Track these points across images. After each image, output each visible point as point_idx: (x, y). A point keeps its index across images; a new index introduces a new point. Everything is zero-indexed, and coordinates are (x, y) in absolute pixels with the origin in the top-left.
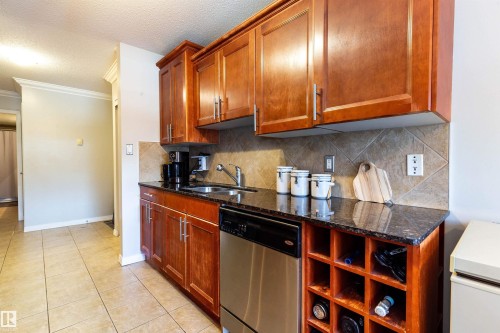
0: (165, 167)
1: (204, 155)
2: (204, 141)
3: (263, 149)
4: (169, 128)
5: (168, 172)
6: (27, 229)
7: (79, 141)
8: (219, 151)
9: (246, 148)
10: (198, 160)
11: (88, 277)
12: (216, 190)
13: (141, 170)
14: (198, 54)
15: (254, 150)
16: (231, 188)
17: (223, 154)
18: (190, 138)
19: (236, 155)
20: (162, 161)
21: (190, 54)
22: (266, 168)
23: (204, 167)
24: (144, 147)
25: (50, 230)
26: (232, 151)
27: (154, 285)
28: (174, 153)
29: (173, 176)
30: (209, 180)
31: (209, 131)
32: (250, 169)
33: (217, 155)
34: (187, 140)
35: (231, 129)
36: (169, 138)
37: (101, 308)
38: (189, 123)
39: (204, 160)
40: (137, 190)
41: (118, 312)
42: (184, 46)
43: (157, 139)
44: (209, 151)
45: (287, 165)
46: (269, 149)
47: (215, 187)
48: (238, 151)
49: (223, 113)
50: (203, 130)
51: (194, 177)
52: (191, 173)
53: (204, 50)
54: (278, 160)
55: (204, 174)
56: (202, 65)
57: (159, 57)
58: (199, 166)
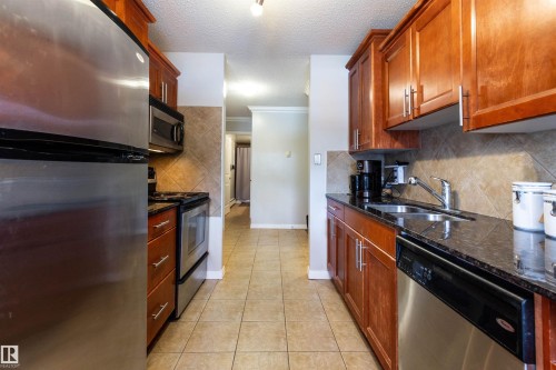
0: (353, 178)
1: (400, 164)
2: (397, 146)
3: (491, 153)
4: (356, 133)
5: (356, 183)
6: (253, 226)
7: (287, 153)
8: (420, 158)
9: (459, 153)
10: (393, 171)
11: (279, 281)
12: (413, 211)
13: (329, 181)
14: (386, 40)
15: (474, 155)
16: (434, 210)
17: (426, 162)
18: (379, 143)
19: (445, 163)
20: (351, 171)
21: (377, 44)
22: (495, 183)
23: (401, 180)
24: (332, 156)
25: (266, 230)
26: (438, 157)
27: (334, 311)
28: (362, 162)
29: (362, 189)
30: (407, 196)
31: (404, 133)
32: (468, 184)
33: (418, 164)
34: (373, 146)
35: (437, 128)
36: (356, 145)
37: (281, 316)
38: (376, 125)
39: (400, 171)
40: (324, 202)
41: (293, 327)
42: (370, 37)
43: (345, 147)
44: (408, 158)
45: (539, 180)
46: (501, 153)
47: (413, 207)
48: (448, 157)
49: (416, 106)
50: (396, 133)
51: (388, 191)
52: (384, 187)
53: (392, 33)
54: (519, 169)
55: (401, 188)
56: (391, 52)
57: (347, 58)
58: (394, 178)
